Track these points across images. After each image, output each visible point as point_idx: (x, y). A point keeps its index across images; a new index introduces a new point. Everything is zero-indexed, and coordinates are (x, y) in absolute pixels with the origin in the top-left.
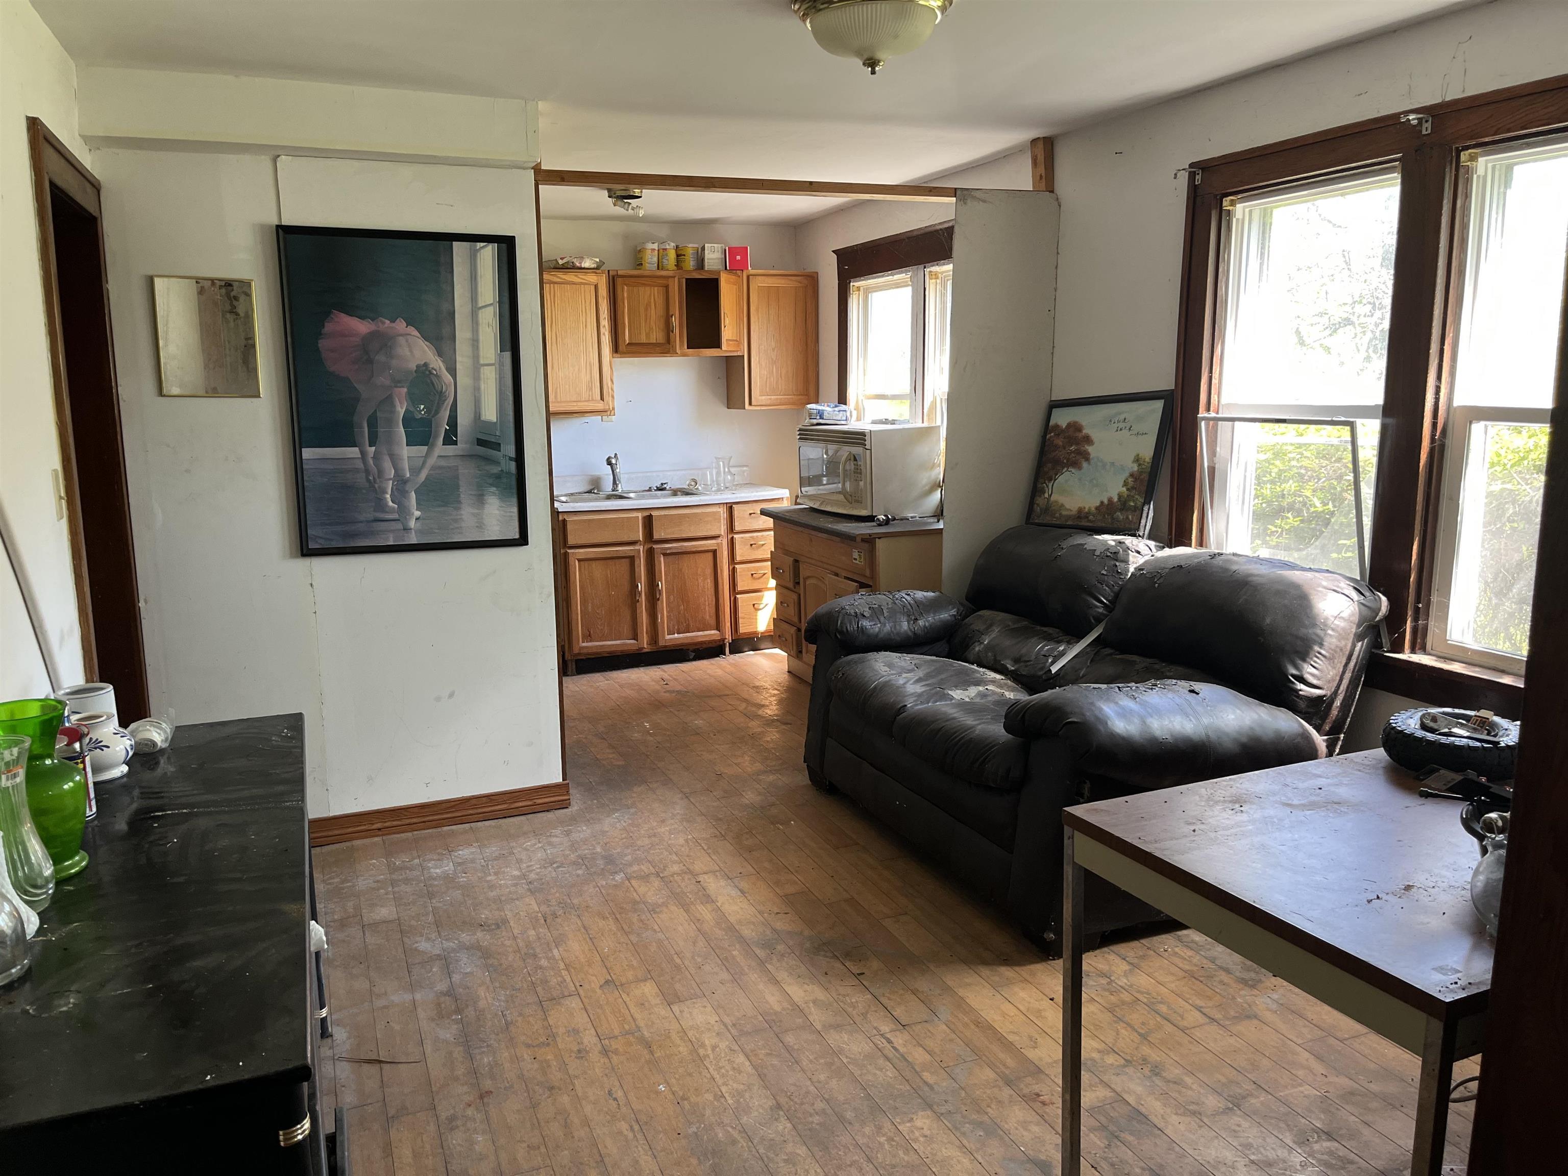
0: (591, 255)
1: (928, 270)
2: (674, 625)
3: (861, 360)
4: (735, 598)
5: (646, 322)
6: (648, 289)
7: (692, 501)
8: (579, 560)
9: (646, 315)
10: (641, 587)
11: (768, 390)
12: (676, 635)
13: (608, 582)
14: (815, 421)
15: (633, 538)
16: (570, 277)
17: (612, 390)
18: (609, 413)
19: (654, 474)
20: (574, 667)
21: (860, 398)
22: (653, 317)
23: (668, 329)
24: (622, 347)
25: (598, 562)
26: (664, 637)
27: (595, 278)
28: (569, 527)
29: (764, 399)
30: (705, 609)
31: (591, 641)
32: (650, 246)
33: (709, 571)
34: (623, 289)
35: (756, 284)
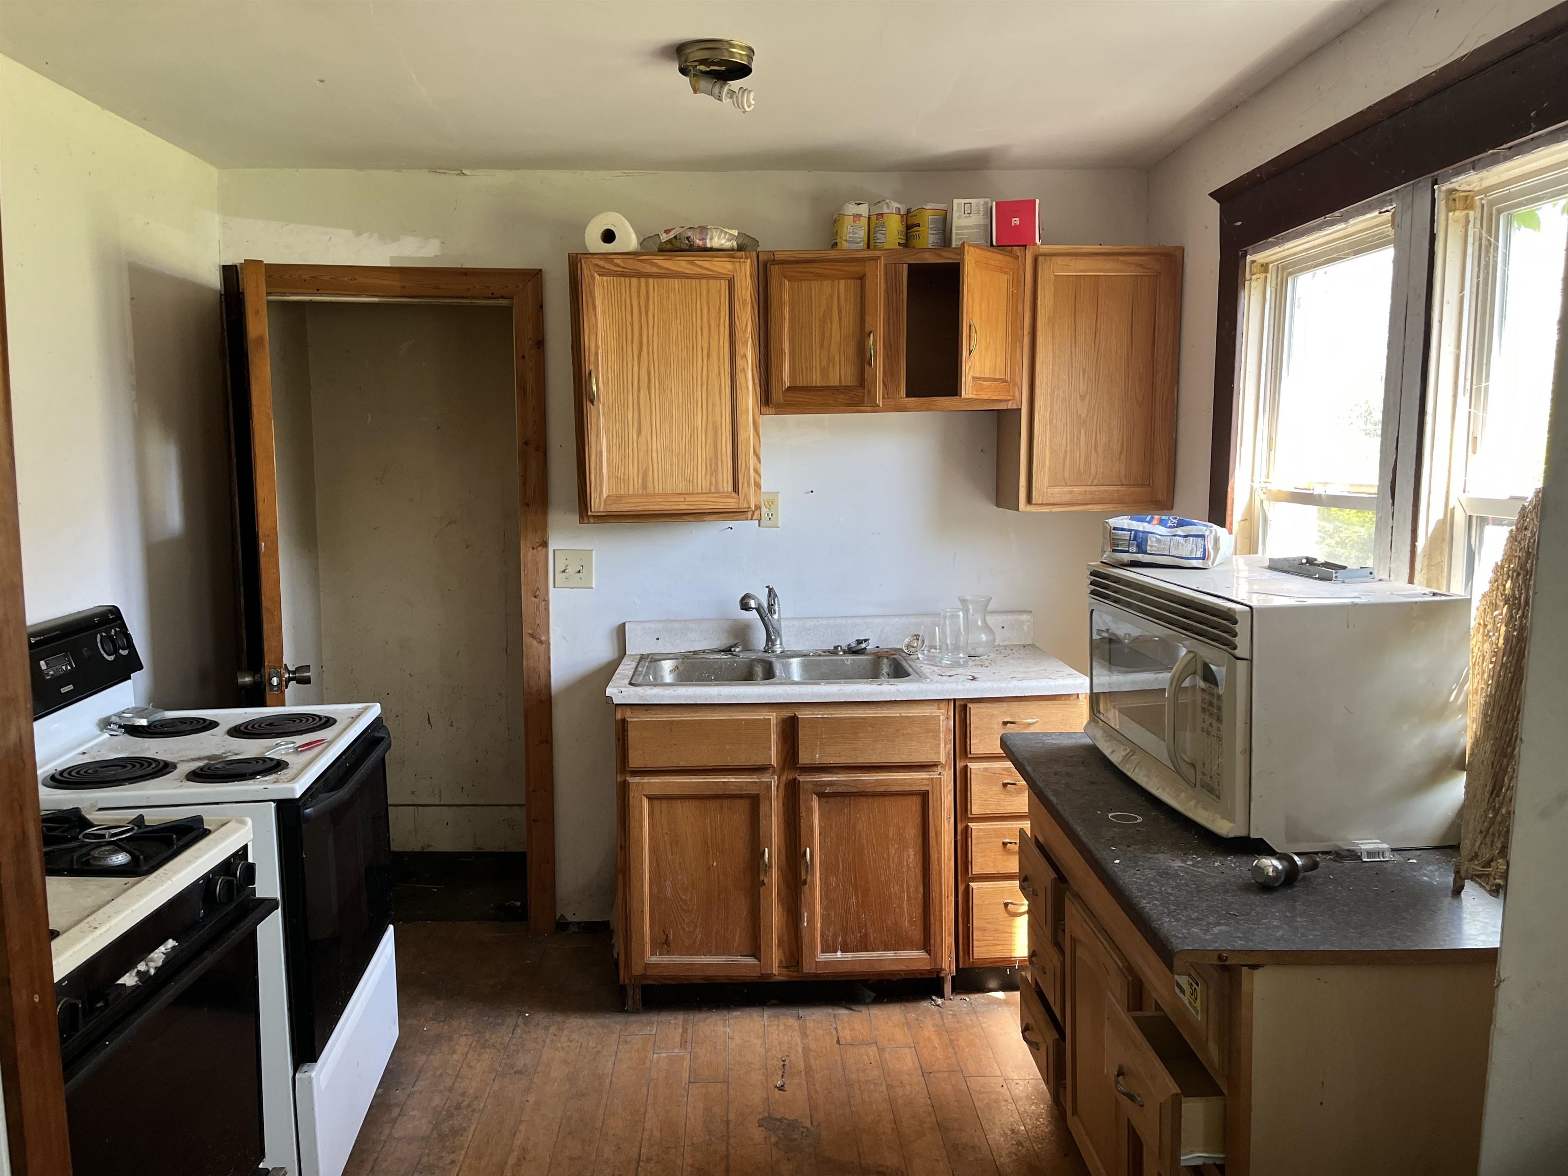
0: (723, 224)
1: (1445, 187)
2: (835, 935)
3: (1263, 421)
4: (968, 887)
5: (822, 346)
6: (827, 283)
7: (882, 693)
8: (650, 798)
9: (823, 335)
10: (772, 853)
11: (1067, 475)
12: (839, 954)
13: (706, 843)
14: (1126, 557)
15: (757, 760)
16: (680, 264)
17: (757, 471)
18: (750, 514)
19: (849, 621)
20: (638, 996)
21: (1259, 496)
22: (836, 338)
23: (862, 359)
24: (777, 395)
25: (687, 804)
26: (814, 955)
27: (729, 266)
28: (632, 734)
29: (1058, 493)
30: (902, 908)
31: (668, 953)
32: (851, 209)
33: (912, 832)
34: (781, 285)
35: (1050, 272)
